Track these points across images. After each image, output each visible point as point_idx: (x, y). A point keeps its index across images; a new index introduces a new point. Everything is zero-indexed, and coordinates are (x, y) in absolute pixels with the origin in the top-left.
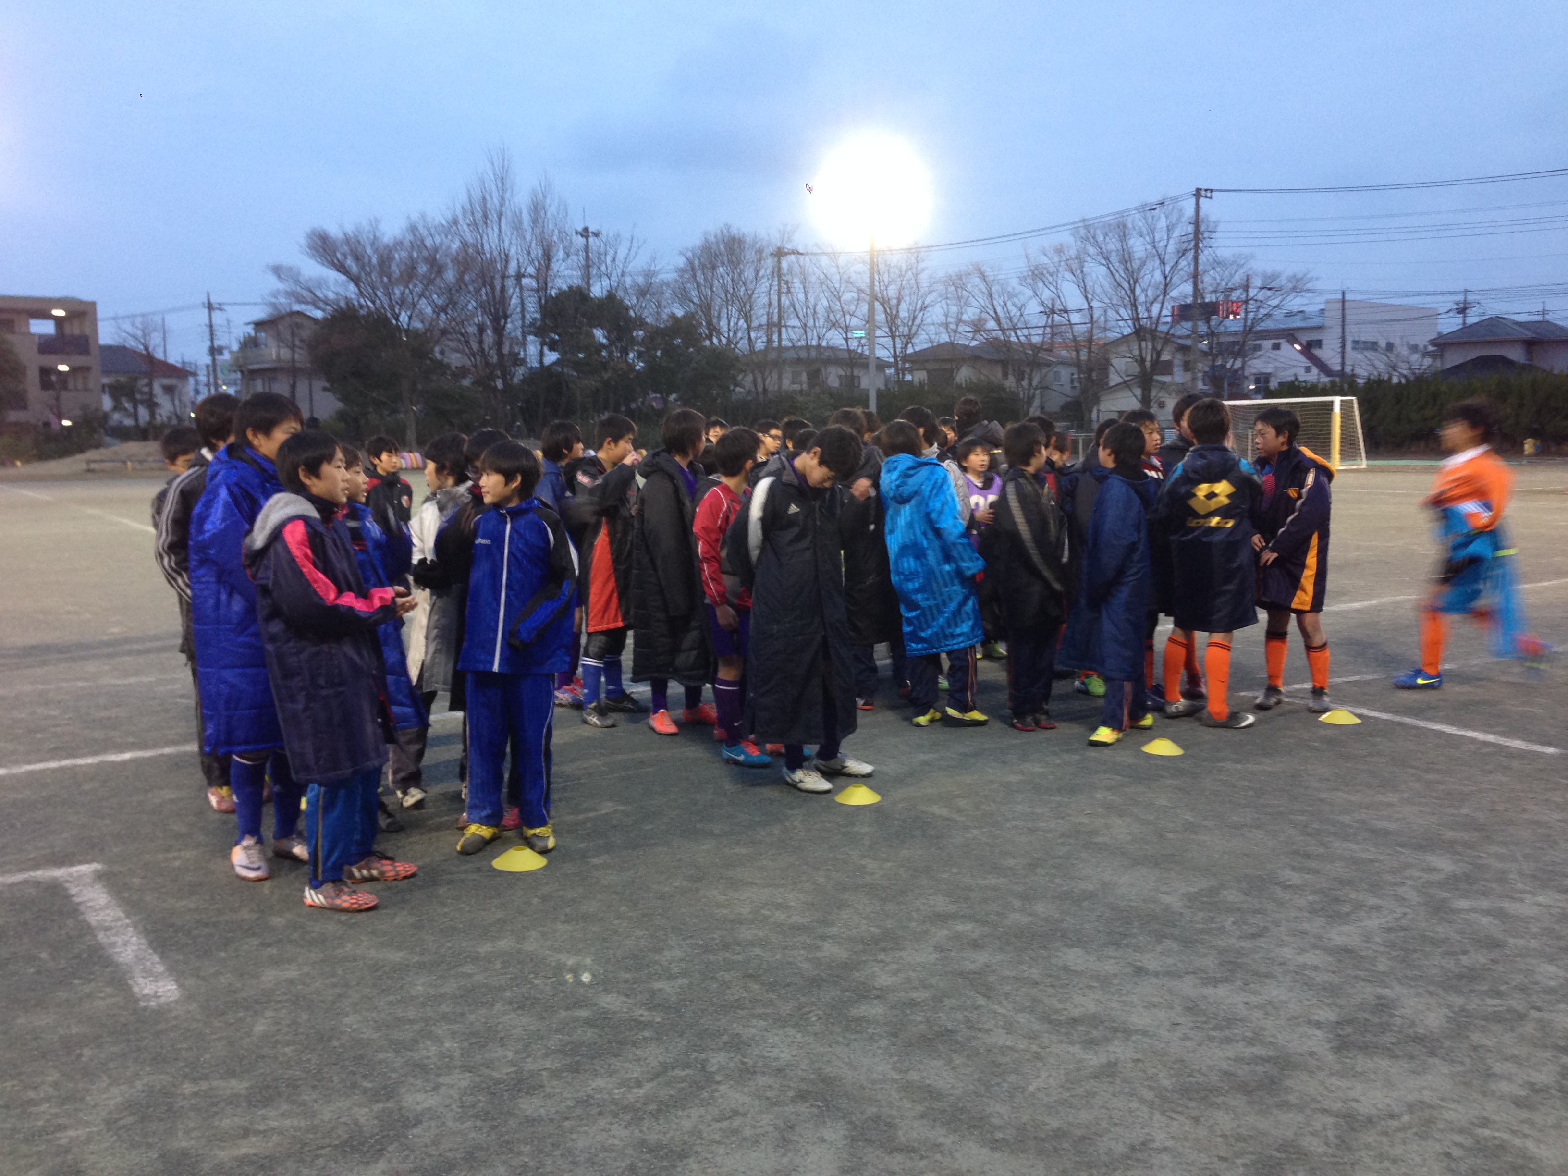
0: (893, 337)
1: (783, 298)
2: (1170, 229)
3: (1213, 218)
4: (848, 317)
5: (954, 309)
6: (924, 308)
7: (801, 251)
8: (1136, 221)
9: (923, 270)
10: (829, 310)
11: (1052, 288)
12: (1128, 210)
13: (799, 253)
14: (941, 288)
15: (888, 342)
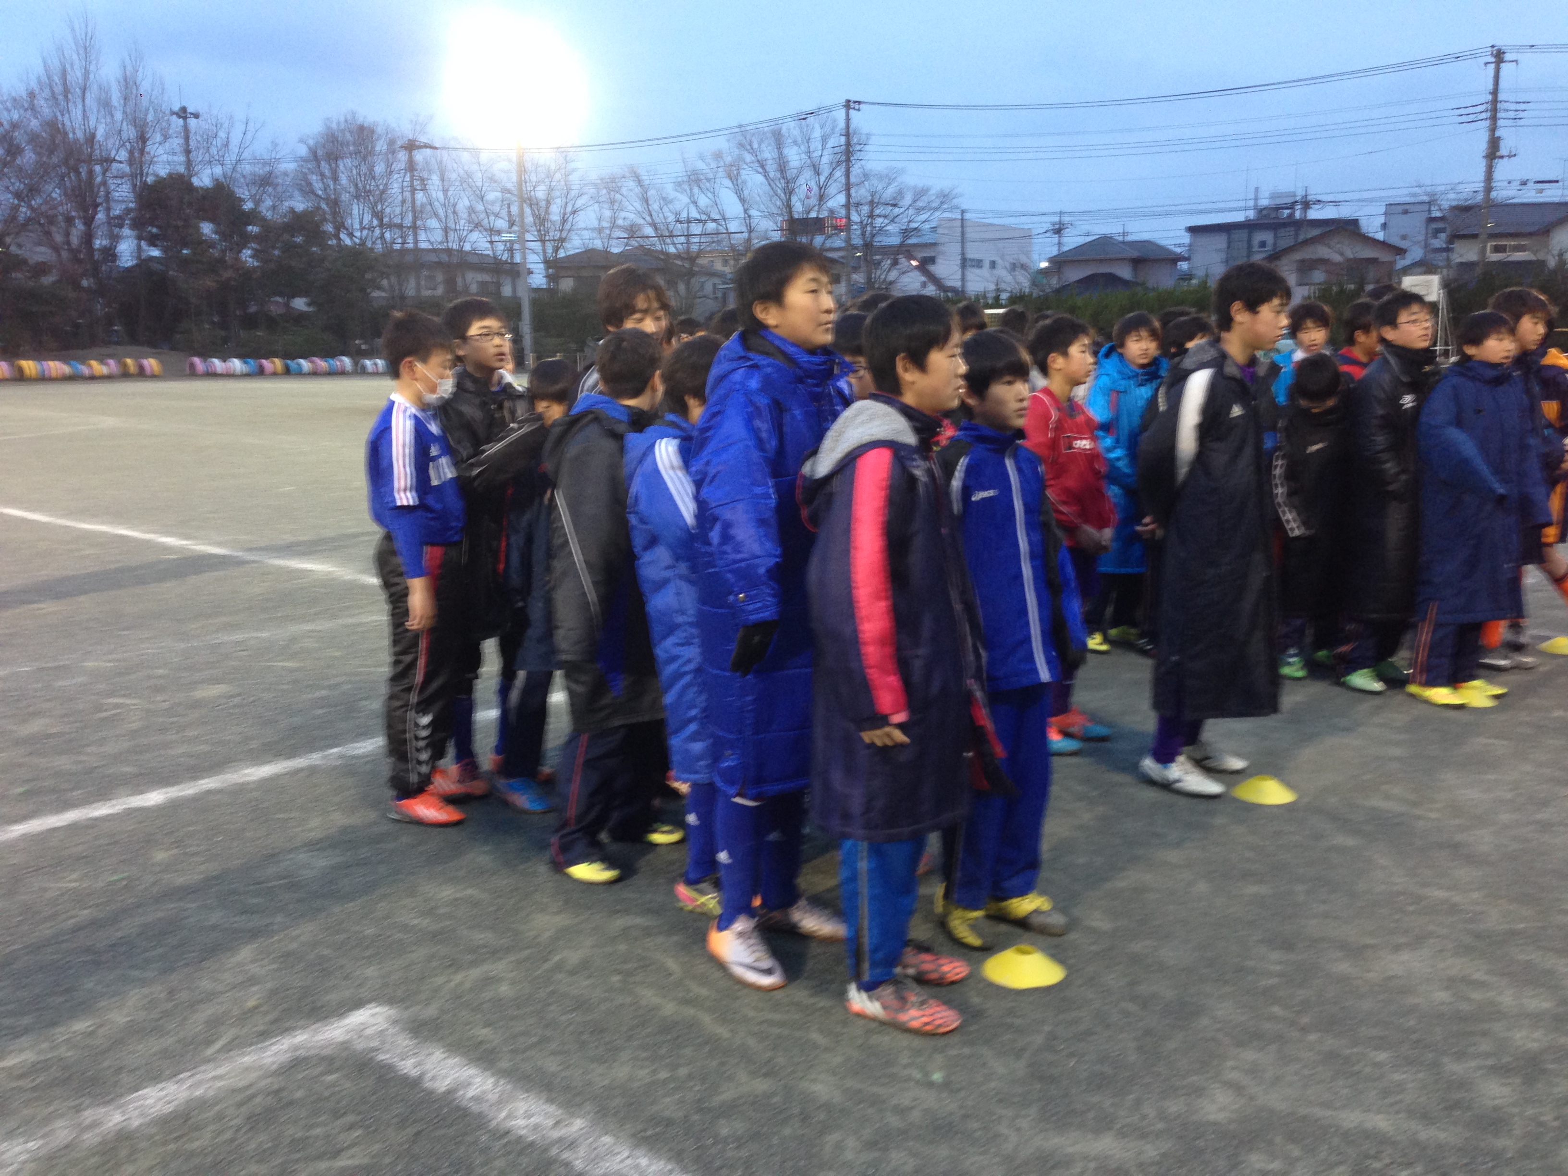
0: (543, 241)
1: (420, 196)
2: (824, 140)
3: (864, 131)
4: (492, 218)
5: (608, 213)
6: (574, 212)
7: (437, 146)
8: (791, 129)
9: (574, 170)
10: (471, 210)
11: (710, 195)
12: (784, 118)
13: (436, 148)
14: (592, 191)
15: (537, 246)
